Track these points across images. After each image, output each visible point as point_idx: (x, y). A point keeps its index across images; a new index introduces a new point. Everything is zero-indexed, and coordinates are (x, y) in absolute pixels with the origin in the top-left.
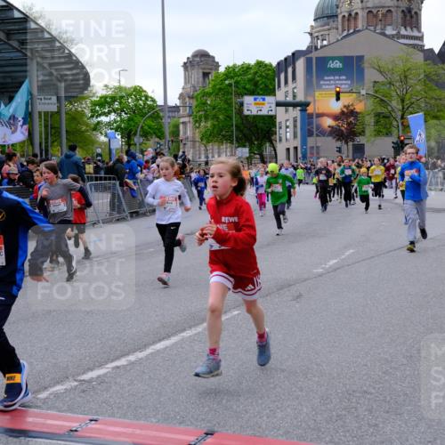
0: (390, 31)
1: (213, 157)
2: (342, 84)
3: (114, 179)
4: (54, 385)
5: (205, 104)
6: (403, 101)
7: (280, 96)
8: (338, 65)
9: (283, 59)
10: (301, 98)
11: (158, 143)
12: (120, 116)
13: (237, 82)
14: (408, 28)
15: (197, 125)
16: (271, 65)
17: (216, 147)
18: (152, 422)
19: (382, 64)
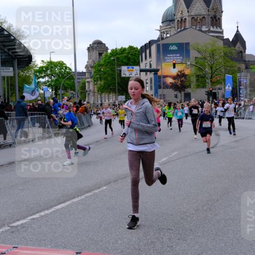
0: (204, 28)
1: (105, 101)
2: (177, 59)
5: (100, 71)
6: (211, 68)
7: (143, 66)
8: (175, 48)
9: (144, 45)
10: (154, 67)
11: (72, 94)
12: (51, 78)
13: (118, 58)
14: (215, 27)
15: (96, 83)
16: (137, 48)
17: (107, 96)
19: (200, 47)
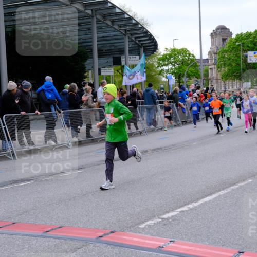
1: (229, 88)
3: (173, 102)
4: (148, 221)
5: (224, 57)
11: (197, 81)
13: (243, 43)
15: (219, 69)
17: (230, 82)
18: (206, 244)
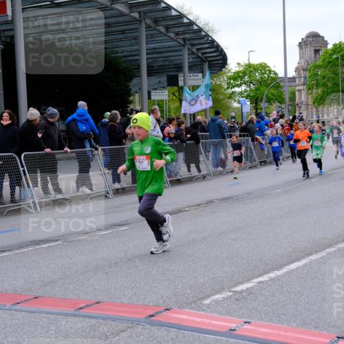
1: (323, 117)
3: (247, 136)
5: (316, 74)
11: (280, 107)
12: (249, 87)
13: (342, 56)
15: (310, 91)
17: (325, 109)
18: (293, 326)
